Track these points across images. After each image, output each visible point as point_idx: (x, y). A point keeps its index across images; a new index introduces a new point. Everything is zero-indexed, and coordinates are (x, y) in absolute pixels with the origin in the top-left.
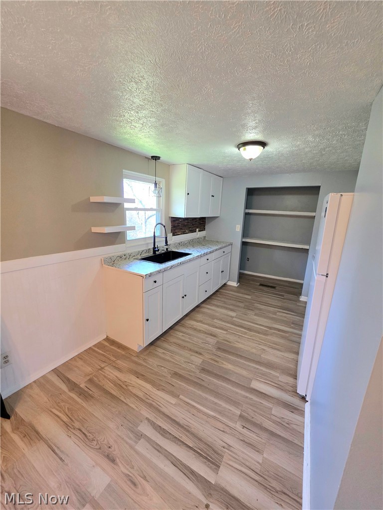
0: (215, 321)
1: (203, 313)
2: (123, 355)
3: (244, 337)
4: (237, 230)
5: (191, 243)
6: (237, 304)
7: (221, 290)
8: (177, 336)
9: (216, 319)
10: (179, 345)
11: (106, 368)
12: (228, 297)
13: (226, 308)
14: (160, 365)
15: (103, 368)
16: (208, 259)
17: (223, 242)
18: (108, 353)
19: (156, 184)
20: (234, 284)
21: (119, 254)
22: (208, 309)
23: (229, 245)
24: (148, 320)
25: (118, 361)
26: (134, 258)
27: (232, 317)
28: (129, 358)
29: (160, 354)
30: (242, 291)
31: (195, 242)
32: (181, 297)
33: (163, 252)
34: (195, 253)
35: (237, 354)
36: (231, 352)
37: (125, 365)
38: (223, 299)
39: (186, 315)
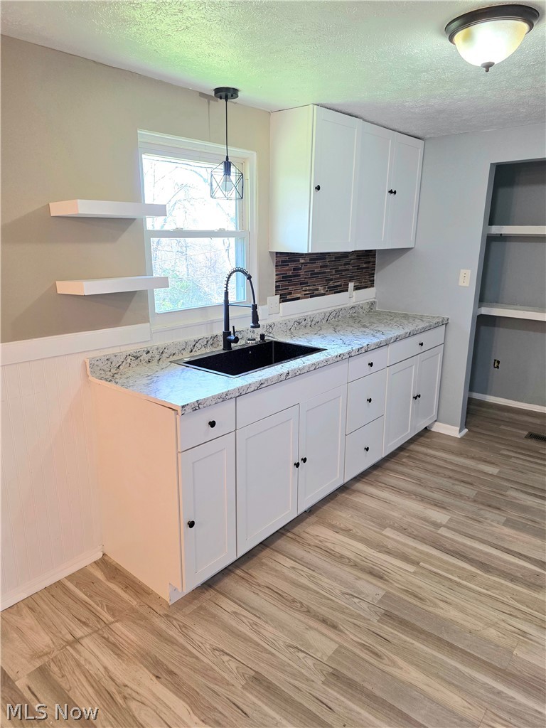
0: (388, 532)
1: (356, 508)
2: (133, 610)
3: (465, 587)
4: (461, 283)
5: (332, 321)
6: (456, 487)
7: (412, 447)
8: (279, 568)
9: (391, 527)
10: (279, 595)
11: (86, 641)
12: (430, 467)
13: (423, 499)
14: (221, 647)
15: (77, 640)
16: (371, 365)
17: (421, 318)
18: (98, 599)
19: (228, 165)
20: (452, 430)
21: (132, 349)
22: (372, 498)
23: (437, 325)
24: (191, 524)
25: (118, 624)
26: (172, 358)
27: (437, 525)
28: (145, 619)
29: (225, 617)
30: (475, 451)
31: (344, 317)
32: (292, 465)
33: (251, 343)
34: (332, 346)
35: (440, 640)
36: (422, 632)
37: (132, 637)
38: (416, 473)
39: (311, 511)
